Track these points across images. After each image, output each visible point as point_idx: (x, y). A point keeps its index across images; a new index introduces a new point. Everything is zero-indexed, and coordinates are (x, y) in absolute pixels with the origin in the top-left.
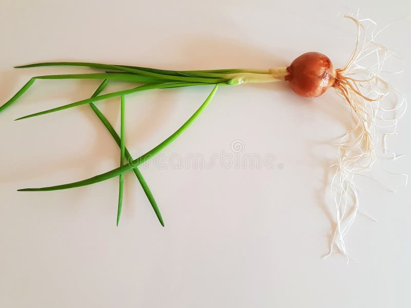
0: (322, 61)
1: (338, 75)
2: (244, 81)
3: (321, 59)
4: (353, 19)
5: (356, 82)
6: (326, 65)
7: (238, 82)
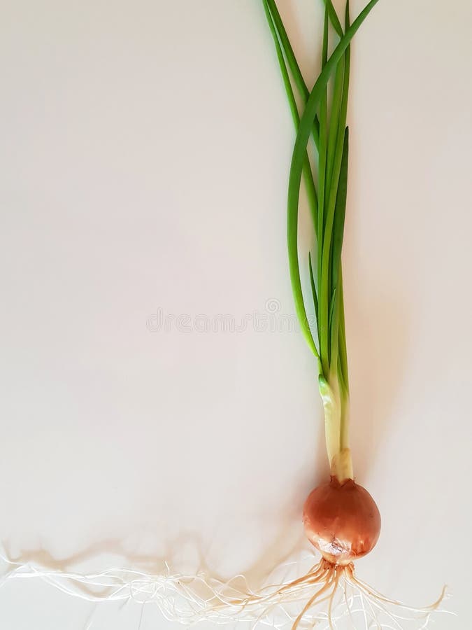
0: (362, 542)
1: (342, 568)
2: (327, 405)
3: (367, 542)
4: (438, 602)
5: (329, 599)
6: (355, 550)
7: (324, 394)
